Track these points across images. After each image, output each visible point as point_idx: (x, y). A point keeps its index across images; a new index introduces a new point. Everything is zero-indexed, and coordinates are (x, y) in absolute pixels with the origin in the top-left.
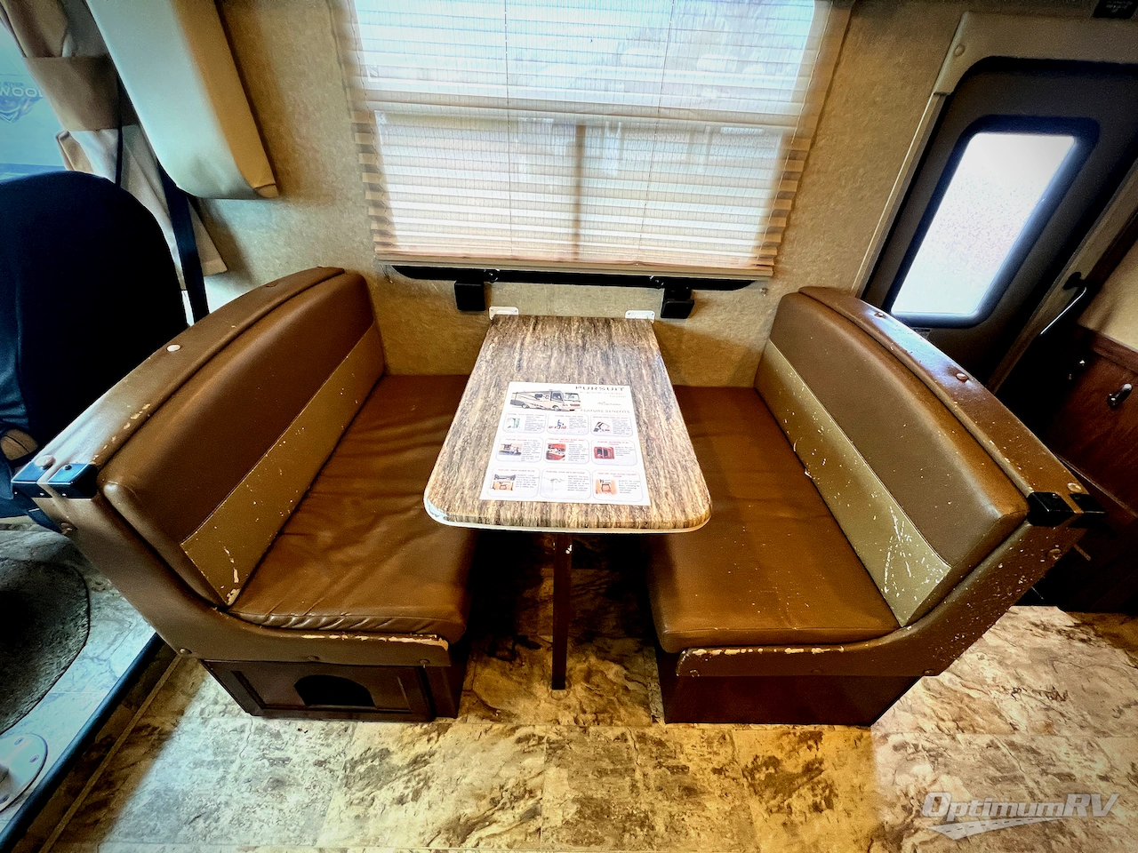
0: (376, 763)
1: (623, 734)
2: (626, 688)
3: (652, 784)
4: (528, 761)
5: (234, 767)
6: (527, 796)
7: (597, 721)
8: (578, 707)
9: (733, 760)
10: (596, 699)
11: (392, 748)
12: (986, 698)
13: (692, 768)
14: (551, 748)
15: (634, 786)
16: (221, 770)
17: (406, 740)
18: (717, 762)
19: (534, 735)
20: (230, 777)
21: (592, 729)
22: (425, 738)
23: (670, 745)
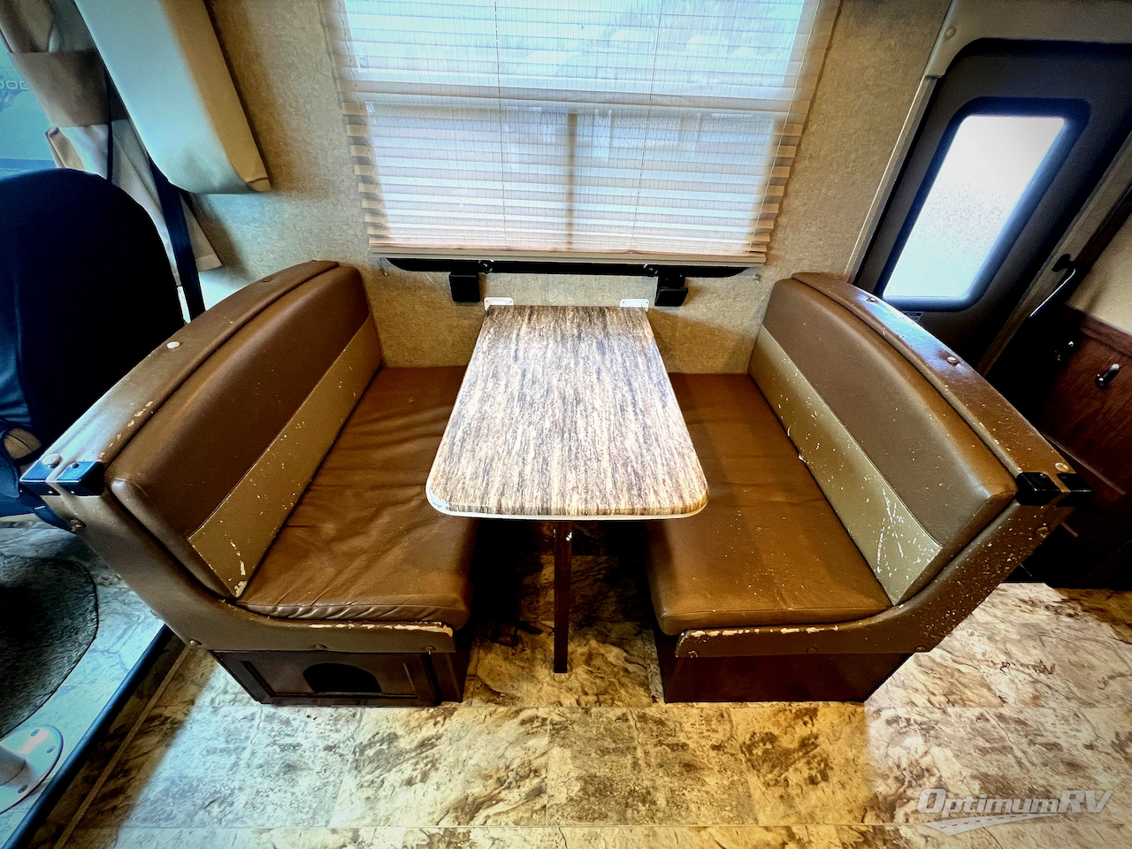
0: (385, 746)
1: (624, 714)
2: (626, 670)
3: (653, 761)
4: (532, 742)
5: (246, 755)
6: (532, 775)
7: (599, 703)
8: (580, 689)
9: (731, 737)
10: (598, 681)
11: (400, 732)
12: (975, 673)
13: (692, 745)
14: (554, 729)
15: (635, 764)
16: (234, 757)
17: (413, 724)
18: (716, 738)
19: (537, 717)
20: (242, 763)
21: (594, 710)
22: (432, 722)
23: (670, 723)
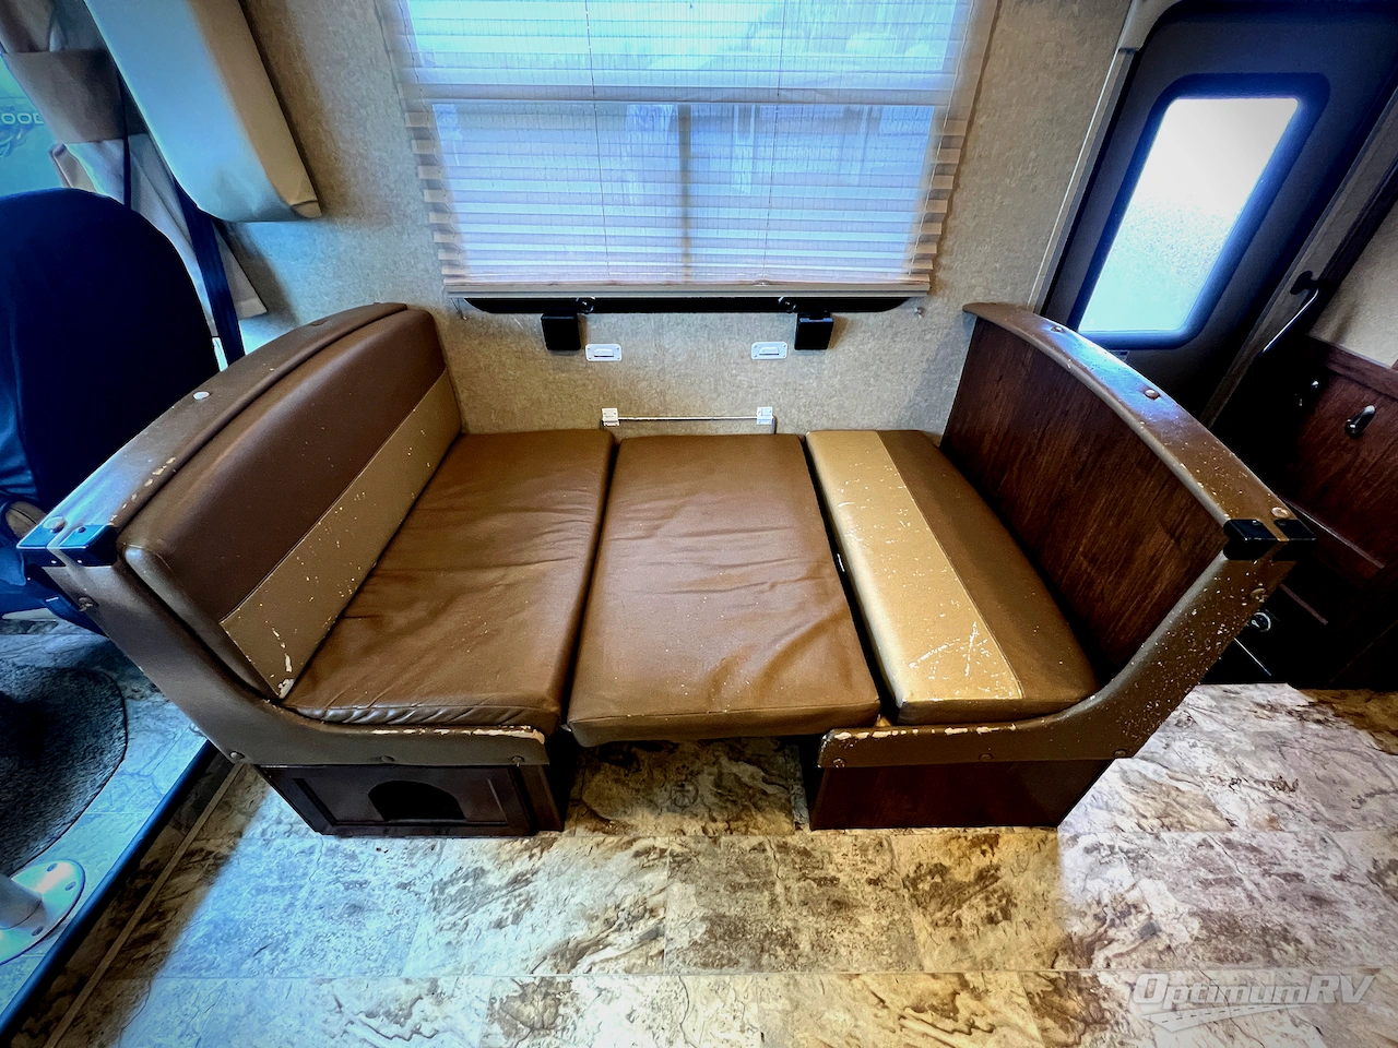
1: (760, 844)
2: (764, 793)
3: (795, 898)
4: (648, 878)
5: (303, 894)
6: (647, 915)
7: (730, 831)
8: (707, 815)
9: (892, 869)
10: (729, 805)
11: (488, 866)
12: (1198, 791)
13: (843, 878)
14: (675, 861)
15: (773, 902)
16: (288, 896)
17: (504, 857)
18: (873, 871)
19: (655, 848)
20: (299, 904)
21: (723, 839)
22: (527, 854)
23: (817, 854)
